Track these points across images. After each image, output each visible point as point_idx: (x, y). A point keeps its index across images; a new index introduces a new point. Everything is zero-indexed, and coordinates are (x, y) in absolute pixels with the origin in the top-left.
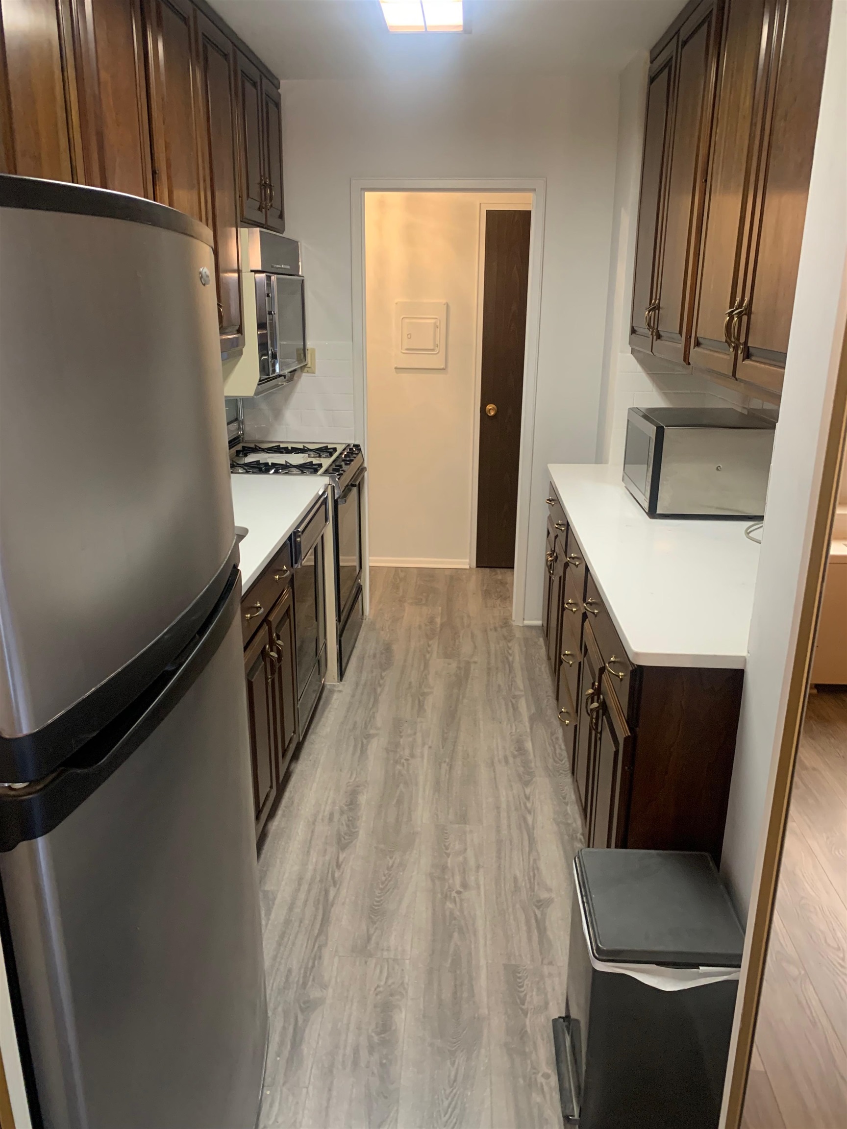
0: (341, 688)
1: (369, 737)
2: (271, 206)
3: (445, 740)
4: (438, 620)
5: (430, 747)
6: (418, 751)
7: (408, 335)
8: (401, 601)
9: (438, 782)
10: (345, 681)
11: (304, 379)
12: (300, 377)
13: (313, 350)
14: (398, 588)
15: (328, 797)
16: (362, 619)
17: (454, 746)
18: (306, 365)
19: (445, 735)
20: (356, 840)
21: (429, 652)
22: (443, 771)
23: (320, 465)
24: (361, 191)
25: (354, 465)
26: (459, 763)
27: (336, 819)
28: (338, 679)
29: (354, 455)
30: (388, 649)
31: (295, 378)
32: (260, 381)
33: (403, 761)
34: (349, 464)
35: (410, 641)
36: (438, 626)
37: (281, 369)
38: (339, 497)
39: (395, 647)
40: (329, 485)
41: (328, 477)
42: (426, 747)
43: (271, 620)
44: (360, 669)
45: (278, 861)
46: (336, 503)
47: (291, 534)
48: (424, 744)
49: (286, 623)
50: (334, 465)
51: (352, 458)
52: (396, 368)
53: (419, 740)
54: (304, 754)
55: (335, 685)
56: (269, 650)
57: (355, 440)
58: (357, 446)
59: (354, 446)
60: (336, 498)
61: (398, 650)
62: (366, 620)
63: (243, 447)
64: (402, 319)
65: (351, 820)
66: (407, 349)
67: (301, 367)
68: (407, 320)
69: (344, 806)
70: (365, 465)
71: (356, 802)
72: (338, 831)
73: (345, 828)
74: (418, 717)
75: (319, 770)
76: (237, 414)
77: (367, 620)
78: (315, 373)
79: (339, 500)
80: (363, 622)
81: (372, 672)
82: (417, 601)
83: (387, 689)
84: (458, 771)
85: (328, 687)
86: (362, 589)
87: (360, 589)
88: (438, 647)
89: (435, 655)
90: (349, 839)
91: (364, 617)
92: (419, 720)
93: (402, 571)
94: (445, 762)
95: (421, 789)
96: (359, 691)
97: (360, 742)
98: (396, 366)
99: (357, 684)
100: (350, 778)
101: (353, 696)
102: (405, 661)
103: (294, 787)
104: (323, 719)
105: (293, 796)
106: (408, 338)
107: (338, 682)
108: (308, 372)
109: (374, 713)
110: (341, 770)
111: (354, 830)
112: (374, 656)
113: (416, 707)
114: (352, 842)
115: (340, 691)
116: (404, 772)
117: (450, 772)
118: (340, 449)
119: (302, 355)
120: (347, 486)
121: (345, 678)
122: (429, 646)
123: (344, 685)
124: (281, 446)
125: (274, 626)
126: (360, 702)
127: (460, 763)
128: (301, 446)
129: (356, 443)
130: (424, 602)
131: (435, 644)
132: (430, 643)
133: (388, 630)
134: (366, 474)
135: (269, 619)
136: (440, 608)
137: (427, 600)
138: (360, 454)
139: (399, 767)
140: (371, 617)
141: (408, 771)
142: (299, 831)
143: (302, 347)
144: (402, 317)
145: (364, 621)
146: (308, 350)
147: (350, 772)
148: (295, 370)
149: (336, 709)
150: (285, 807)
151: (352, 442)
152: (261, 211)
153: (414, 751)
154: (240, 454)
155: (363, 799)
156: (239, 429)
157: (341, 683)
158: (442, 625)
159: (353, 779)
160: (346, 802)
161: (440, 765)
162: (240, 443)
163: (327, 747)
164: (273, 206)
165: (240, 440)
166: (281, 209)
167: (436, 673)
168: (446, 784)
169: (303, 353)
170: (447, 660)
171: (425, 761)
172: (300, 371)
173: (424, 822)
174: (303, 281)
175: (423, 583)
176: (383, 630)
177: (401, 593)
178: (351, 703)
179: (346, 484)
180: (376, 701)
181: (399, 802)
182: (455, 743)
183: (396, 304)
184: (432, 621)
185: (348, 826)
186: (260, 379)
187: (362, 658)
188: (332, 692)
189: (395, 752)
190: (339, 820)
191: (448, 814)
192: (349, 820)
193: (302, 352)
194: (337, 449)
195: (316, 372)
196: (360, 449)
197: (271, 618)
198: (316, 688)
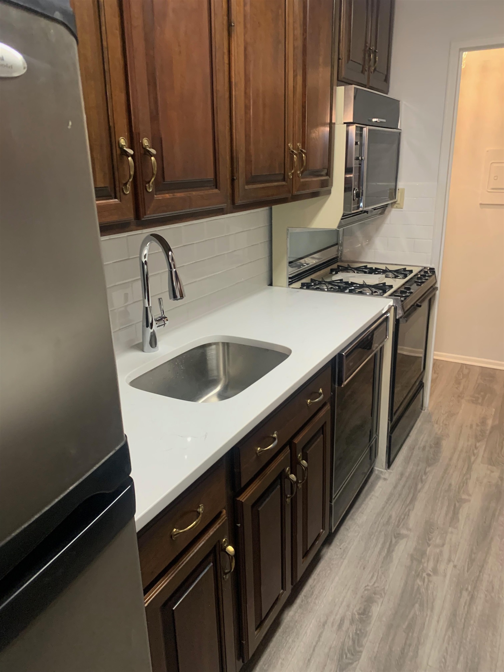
0: (386, 476)
1: (398, 536)
2: (375, 70)
3: (472, 560)
4: (490, 422)
5: (455, 566)
6: (442, 567)
7: (495, 176)
8: (460, 396)
9: (454, 614)
10: (392, 470)
11: (393, 214)
12: (390, 211)
13: (403, 190)
14: (459, 383)
15: (345, 597)
16: (422, 409)
17: (480, 572)
18: (396, 202)
19: (473, 555)
20: (357, 662)
21: (474, 455)
22: (462, 601)
23: (391, 287)
24: (460, 52)
25: (425, 287)
26: (481, 596)
27: (344, 628)
28: (385, 467)
29: (427, 278)
30: (437, 444)
31: (386, 212)
32: (343, 216)
33: (424, 575)
34: (420, 285)
35: (459, 439)
36: (489, 427)
37: (366, 205)
38: (401, 317)
39: (444, 443)
40: (393, 306)
41: (392, 300)
42: (451, 565)
43: (296, 443)
44: (408, 460)
45: (280, 661)
46: (397, 322)
47: (335, 356)
48: (449, 560)
49: (319, 440)
50: (403, 287)
51: (424, 281)
52: (481, 204)
53: (446, 556)
54: (336, 541)
55: (383, 472)
56: (289, 472)
57: (431, 265)
58: (432, 270)
59: (431, 269)
60: (397, 318)
61: (446, 445)
62: (424, 410)
63: (338, 266)
64: (492, 163)
65: (358, 634)
66: (493, 189)
67: (392, 203)
68: (495, 165)
69: (356, 613)
70: (438, 285)
71: (369, 612)
72: (343, 644)
73: (351, 643)
74: (449, 526)
75: (346, 562)
76: (338, 239)
77: (426, 411)
78: (402, 208)
79: (401, 320)
80: (421, 412)
81: (418, 465)
82: (474, 399)
83: (427, 487)
84: (478, 607)
85: (376, 472)
86: (423, 386)
87: (421, 386)
88: (485, 450)
89: (479, 459)
90: (351, 659)
91: (424, 408)
92: (450, 529)
93: (466, 368)
94: (467, 589)
95: (436, 618)
96: (402, 483)
97: (389, 541)
98: (481, 202)
99: (402, 474)
100: (370, 581)
101: (395, 487)
102: (451, 459)
103: (319, 574)
104: (363, 506)
105: (314, 586)
106: (495, 179)
107: (386, 469)
108: (397, 207)
109: (409, 510)
110: (364, 568)
111: (358, 649)
112: (424, 448)
113: (450, 514)
114: (352, 664)
115: (385, 479)
116: (423, 590)
117: (470, 604)
118: (416, 270)
119: (394, 194)
120: (413, 305)
121: (393, 466)
122: (476, 448)
123: (390, 473)
124: (368, 267)
125: (299, 448)
126: (400, 495)
127: (483, 596)
128: (383, 267)
129: (431, 267)
130: (480, 401)
131: (482, 446)
132: (478, 444)
133: (441, 424)
134: (438, 292)
135: (294, 442)
136: (494, 410)
137: (483, 399)
138: (434, 276)
139: (419, 582)
140: (430, 409)
141: (427, 589)
142: (309, 631)
143: (394, 187)
144: (491, 162)
145: (423, 411)
146: (398, 190)
147: (372, 574)
148: (386, 206)
149: (377, 497)
150: (305, 596)
151: (429, 266)
152: (364, 74)
153: (438, 565)
154: (333, 271)
155: (376, 610)
156: (338, 250)
157: (388, 470)
158: (493, 428)
159: (373, 583)
160: (360, 609)
161: (461, 593)
162: (337, 262)
163: (359, 537)
164: (377, 69)
165: (338, 260)
166: (386, 73)
167: (477, 479)
168: (463, 620)
169: (393, 193)
170: (490, 467)
171: (447, 582)
172: (390, 206)
173: (430, 664)
174: (400, 133)
175: (483, 382)
176: (437, 423)
177: (461, 388)
178: (391, 494)
179: (412, 304)
180: (413, 499)
181: (410, 627)
182: (482, 568)
183: (488, 151)
184: (483, 422)
185: (354, 641)
186: (343, 214)
187: (412, 449)
188: (378, 478)
189: (420, 562)
190: (347, 631)
191: (457, 663)
192: (356, 633)
193: (394, 191)
194: (413, 271)
195: (404, 207)
196: (434, 272)
197: (296, 441)
198: (366, 471)
